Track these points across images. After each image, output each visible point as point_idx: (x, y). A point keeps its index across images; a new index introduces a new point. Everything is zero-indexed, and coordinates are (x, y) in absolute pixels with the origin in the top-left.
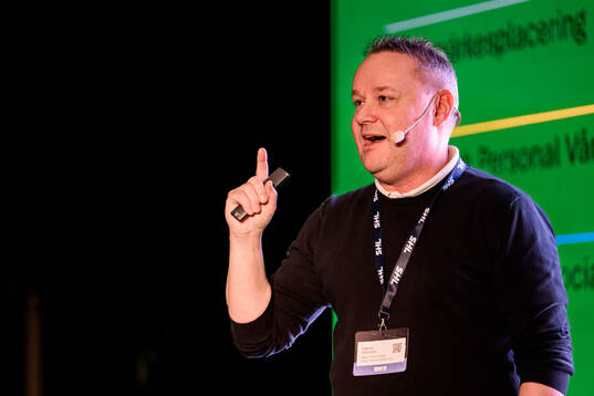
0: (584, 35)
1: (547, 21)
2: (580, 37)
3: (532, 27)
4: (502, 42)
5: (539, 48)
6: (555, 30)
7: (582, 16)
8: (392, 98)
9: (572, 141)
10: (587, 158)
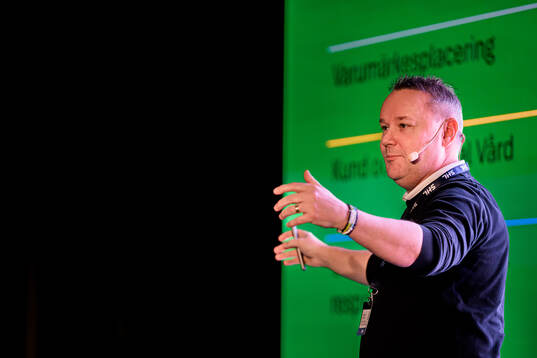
0: (493, 57)
1: (463, 45)
2: (490, 59)
3: (450, 49)
4: (425, 61)
5: (456, 66)
6: (469, 52)
7: (492, 41)
8: (409, 126)
9: (481, 145)
10: (494, 159)
